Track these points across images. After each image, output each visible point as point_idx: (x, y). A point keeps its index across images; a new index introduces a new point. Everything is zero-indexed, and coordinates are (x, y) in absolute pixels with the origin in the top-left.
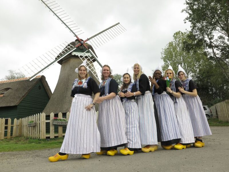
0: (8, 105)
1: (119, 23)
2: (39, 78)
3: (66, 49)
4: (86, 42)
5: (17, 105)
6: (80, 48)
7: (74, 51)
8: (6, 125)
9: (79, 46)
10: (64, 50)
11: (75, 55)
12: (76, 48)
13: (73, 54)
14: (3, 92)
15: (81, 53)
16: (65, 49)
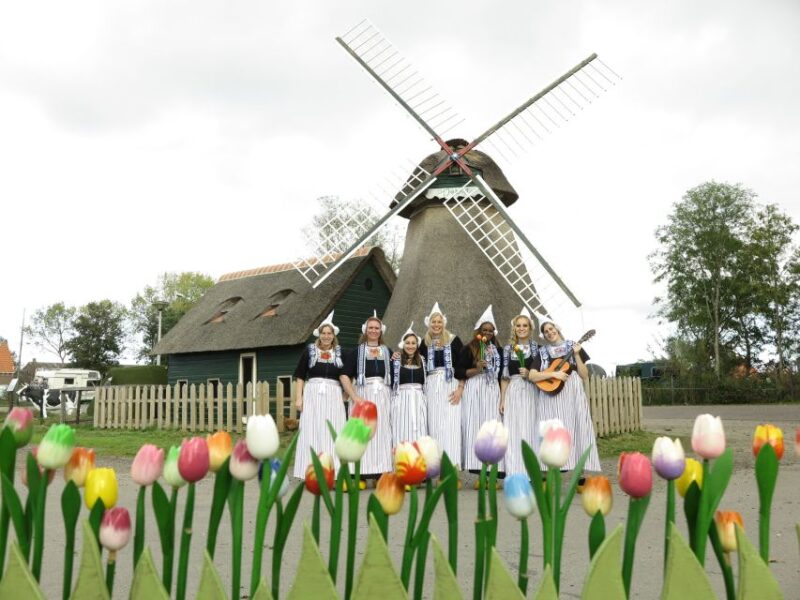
0: (284, 342)
1: (594, 57)
2: (365, 258)
3: (416, 177)
4: (474, 149)
5: (304, 341)
6: (451, 174)
7: (433, 186)
8: (272, 399)
9: (448, 168)
10: (408, 184)
11: (436, 198)
12: (435, 179)
13: (430, 195)
14: (275, 301)
15: (454, 189)
16: (412, 177)
